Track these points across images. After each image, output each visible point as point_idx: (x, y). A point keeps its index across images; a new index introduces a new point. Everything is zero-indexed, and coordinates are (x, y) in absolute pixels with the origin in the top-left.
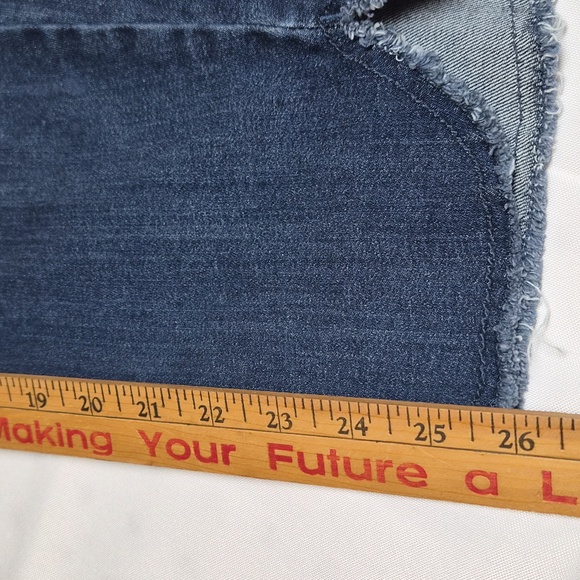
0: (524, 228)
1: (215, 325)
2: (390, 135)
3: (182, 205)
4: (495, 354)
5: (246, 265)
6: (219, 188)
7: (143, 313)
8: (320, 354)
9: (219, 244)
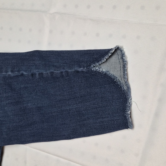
0: (127, 90)
1: (78, 123)
2: (102, 85)
3: (68, 103)
4: (126, 119)
5: (81, 111)
6: (74, 98)
7: (64, 123)
8: (97, 125)
9: (76, 108)
